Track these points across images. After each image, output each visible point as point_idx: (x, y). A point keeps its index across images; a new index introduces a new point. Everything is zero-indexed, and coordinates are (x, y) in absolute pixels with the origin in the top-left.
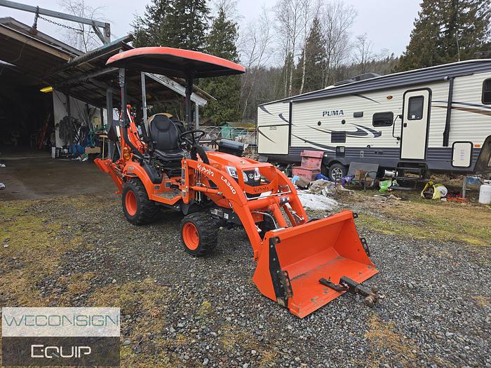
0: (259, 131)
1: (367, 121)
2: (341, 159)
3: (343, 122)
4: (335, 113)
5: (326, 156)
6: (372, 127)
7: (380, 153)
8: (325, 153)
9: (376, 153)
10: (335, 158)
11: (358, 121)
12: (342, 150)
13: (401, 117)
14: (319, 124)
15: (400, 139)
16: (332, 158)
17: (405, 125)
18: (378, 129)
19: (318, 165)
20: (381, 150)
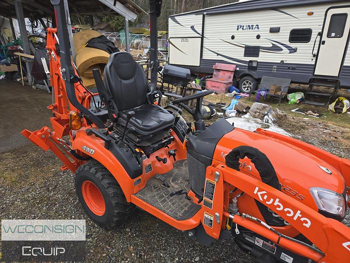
0: (170, 42)
1: (284, 37)
2: (252, 73)
3: (258, 37)
4: (250, 27)
5: (238, 69)
6: (288, 44)
7: (293, 69)
8: (237, 66)
9: (289, 68)
10: (247, 71)
11: (274, 37)
12: (255, 65)
13: (321, 34)
14: (233, 37)
15: (316, 56)
16: (243, 71)
17: (323, 43)
18: (293, 45)
19: (230, 77)
20: (294, 66)
